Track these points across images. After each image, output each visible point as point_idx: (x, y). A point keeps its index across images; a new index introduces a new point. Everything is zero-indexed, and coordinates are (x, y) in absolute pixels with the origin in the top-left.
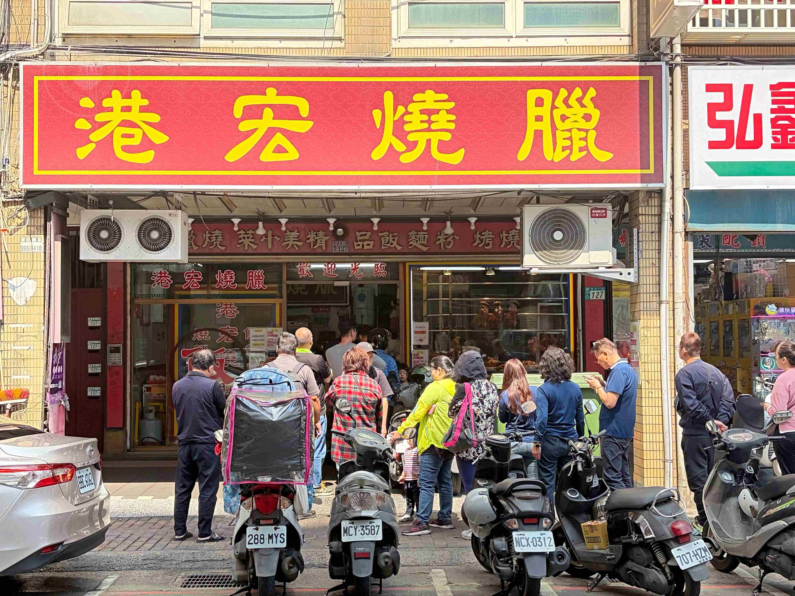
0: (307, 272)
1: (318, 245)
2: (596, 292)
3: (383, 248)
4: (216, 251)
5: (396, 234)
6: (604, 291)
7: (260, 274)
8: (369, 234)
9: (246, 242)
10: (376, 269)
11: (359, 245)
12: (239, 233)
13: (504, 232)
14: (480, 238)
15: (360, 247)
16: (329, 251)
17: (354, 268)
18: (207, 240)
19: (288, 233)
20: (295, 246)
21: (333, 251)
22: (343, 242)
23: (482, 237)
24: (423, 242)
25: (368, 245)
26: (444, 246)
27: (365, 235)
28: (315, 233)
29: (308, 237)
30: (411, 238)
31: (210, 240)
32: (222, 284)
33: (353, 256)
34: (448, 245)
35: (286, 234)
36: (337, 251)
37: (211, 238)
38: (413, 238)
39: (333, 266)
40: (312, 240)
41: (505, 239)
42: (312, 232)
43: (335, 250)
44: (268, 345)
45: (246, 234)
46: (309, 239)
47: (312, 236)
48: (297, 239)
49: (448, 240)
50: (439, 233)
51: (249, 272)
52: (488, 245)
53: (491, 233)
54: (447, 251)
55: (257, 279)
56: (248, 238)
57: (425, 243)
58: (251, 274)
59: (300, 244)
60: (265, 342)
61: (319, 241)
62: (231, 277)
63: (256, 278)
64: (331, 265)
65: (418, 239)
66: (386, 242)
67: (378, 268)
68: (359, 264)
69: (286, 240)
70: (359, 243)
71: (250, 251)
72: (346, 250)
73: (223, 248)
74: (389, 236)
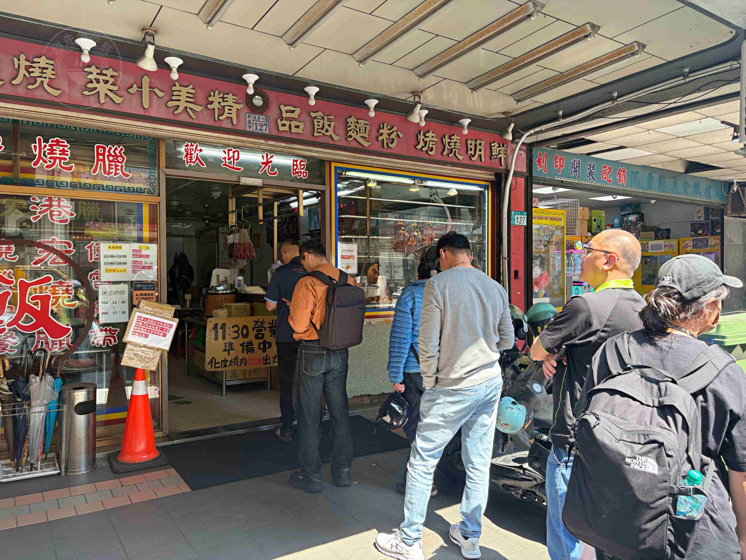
0: (197, 158)
1: (225, 115)
2: (519, 216)
3: (316, 134)
4: (40, 95)
5: (332, 117)
6: (526, 217)
7: (117, 152)
8: (298, 111)
9: (102, 88)
10: (295, 167)
11: (284, 125)
12: (87, 69)
13: (447, 137)
14: (423, 139)
15: (286, 128)
16: (241, 127)
17: (265, 161)
18: (23, 71)
19: (177, 87)
20: (188, 110)
21: (248, 129)
22: (261, 117)
23: (425, 139)
24: (364, 135)
25: (297, 127)
26: (387, 144)
27: (293, 112)
28: (221, 95)
29: (210, 99)
30: (350, 126)
31: (29, 73)
32: (45, 162)
33: (270, 142)
34: (392, 143)
35: (174, 88)
36: (253, 129)
37: (31, 70)
38: (353, 127)
39: (236, 154)
40: (216, 106)
41: (447, 146)
42: (217, 92)
43: (250, 127)
44: (134, 272)
45: (101, 74)
46: (212, 103)
47: (216, 99)
48: (192, 100)
49: (391, 137)
50: (382, 126)
51: (98, 147)
52: (432, 149)
53: (434, 135)
54: (389, 151)
55: (112, 161)
56: (106, 82)
57: (366, 135)
58: (101, 151)
59: (198, 108)
60: (129, 267)
61: (227, 108)
62: (63, 152)
63: (111, 158)
64: (234, 152)
65: (358, 130)
66: (320, 127)
67: (297, 165)
68: (272, 156)
69: (173, 98)
70: (284, 122)
71: (109, 106)
72: (266, 131)
73: (56, 93)
74: (323, 118)
